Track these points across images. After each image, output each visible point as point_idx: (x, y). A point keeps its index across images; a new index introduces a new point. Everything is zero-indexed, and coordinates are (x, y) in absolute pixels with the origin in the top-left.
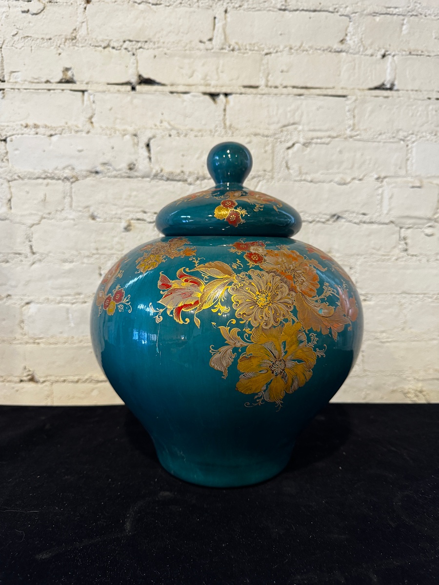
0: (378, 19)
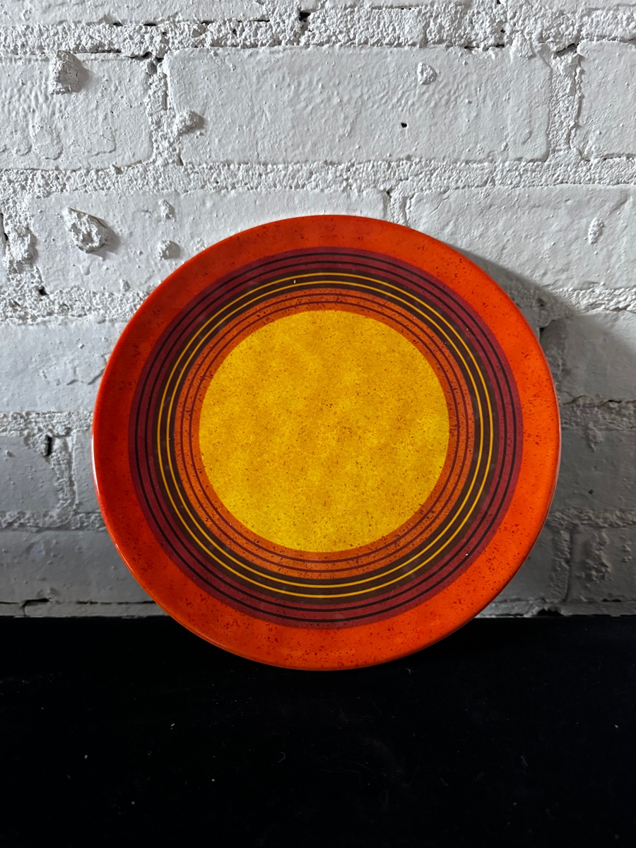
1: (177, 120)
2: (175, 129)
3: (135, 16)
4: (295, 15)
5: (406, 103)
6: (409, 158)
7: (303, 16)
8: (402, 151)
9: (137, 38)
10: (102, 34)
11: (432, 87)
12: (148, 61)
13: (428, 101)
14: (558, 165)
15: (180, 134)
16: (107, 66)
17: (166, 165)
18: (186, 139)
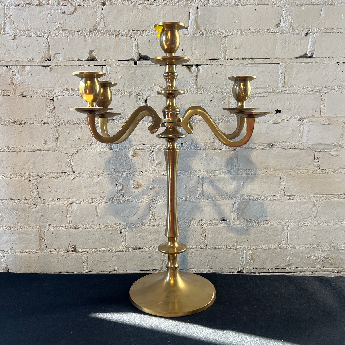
0: (303, 8)
1: (156, 163)
2: (155, 164)
3: (148, 143)
4: (180, 144)
5: (202, 160)
6: (203, 170)
7: (182, 144)
8: (201, 169)
9: (148, 148)
10: (141, 147)
11: (207, 157)
12: (150, 152)
13: (207, 159)
14: (234, 171)
15: (156, 165)
16: (141, 152)
17: (153, 171)
18: (157, 166)
